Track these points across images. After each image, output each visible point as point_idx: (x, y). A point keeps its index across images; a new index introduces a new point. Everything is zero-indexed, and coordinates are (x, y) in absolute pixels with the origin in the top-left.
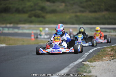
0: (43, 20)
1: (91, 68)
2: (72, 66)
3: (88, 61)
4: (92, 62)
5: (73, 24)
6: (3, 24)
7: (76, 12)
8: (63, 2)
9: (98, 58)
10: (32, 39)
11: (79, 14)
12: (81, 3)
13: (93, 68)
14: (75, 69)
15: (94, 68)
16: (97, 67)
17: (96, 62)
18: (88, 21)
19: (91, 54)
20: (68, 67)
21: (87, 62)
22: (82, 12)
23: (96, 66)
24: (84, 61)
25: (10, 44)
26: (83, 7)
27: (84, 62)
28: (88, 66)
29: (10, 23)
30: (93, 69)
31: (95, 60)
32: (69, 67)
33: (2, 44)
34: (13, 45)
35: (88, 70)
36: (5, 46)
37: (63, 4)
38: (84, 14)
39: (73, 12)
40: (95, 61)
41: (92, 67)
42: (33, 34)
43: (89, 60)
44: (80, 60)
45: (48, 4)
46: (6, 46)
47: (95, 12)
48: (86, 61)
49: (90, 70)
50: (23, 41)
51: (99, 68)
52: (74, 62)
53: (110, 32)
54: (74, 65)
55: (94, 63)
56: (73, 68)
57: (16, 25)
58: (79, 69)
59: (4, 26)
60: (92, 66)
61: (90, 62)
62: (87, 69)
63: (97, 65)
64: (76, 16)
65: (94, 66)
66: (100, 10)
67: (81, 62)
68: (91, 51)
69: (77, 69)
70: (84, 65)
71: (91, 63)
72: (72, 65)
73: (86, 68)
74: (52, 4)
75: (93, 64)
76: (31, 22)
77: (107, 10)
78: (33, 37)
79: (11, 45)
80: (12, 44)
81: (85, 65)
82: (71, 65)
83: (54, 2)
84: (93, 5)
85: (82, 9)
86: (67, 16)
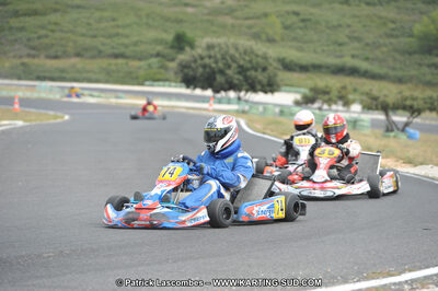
5: (19, 78)
7: (21, 57)
10: (15, 109)
11: (26, 60)
12: (29, 40)
18: (47, 75)
22: (34, 57)
26: (33, 48)
38: (36, 61)
39: (14, 57)
42: (17, 100)
47: (56, 57)
53: (99, 97)
64: (23, 64)
66: (66, 55)
77: (78, 55)
78: (17, 106)
84: (53, 45)
85: (33, 52)
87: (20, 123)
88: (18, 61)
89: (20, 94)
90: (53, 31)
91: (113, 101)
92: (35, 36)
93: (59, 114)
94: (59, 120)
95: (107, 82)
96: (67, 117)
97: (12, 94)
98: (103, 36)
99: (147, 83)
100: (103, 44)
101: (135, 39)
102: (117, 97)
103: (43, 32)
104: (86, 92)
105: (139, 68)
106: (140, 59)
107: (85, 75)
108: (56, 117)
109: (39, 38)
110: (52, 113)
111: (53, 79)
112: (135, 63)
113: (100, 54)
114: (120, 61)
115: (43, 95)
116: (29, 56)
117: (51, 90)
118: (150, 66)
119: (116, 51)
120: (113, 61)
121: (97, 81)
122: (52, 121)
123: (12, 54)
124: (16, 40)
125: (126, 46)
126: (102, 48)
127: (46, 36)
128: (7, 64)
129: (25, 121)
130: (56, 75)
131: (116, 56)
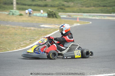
87: (79, 24)
88: (78, 8)
89: (79, 17)
91: (103, 18)
93: (89, 22)
94: (89, 24)
95: (101, 13)
96: (91, 23)
97: (77, 17)
98: (101, 1)
99: (112, 13)
100: (101, 3)
101: (109, 1)
102: (104, 17)
104: (96, 16)
105: (110, 9)
106: (110, 7)
107: (96, 11)
108: (88, 23)
109: (84, 2)
110: (87, 22)
111: (87, 13)
112: (109, 8)
113: (100, 6)
114: (105, 8)
115: (85, 17)
117: (87, 16)
118: (113, 9)
119: (104, 5)
120: (103, 8)
121: (99, 13)
122: (87, 24)
125: (107, 3)
126: (100, 4)
127: (86, 2)
129: (80, 24)
130: (88, 11)
131: (104, 6)
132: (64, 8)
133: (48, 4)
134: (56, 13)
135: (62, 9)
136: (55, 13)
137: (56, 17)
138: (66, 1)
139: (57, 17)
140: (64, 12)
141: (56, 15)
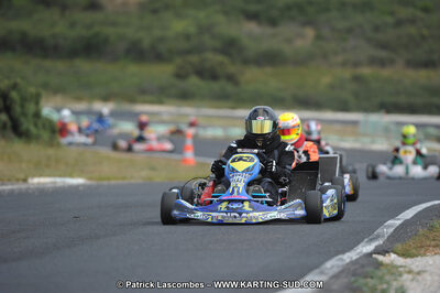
0: (230, 88)
1: (406, 276)
2: (336, 270)
3: (395, 253)
4: (412, 256)
5: (345, 108)
6: (79, 99)
7: (356, 64)
8: (309, 23)
9: (433, 243)
10: (185, 161)
11: (366, 71)
12: (377, 29)
13: (412, 280)
14: (344, 280)
15: (419, 278)
16: (427, 277)
17: (424, 255)
18: (403, 99)
19: (406, 223)
20: (317, 271)
21: (393, 256)
22: (382, 63)
23: (424, 271)
24: (379, 251)
25: (101, 179)
26: (384, 46)
27: (379, 254)
28: (394, 271)
29: (106, 99)
30: (414, 284)
31: (422, 247)
32: (322, 273)
33: (71, 176)
34: (113, 182)
35: (395, 284)
36: (83, 185)
37: (310, 33)
38: (386, 73)
39: (344, 64)
40: (422, 251)
41: (410, 276)
43: (399, 246)
44: (366, 248)
45: (252, 27)
46: (89, 182)
47: (428, 64)
48: (388, 252)
49: (402, 287)
50: (153, 169)
51: (436, 278)
52: (343, 252)
54: (340, 263)
55: (419, 258)
56: (336, 276)
57: (127, 107)
58: (362, 281)
59: (82, 106)
60: (410, 272)
61: (404, 255)
62: (388, 283)
63: (428, 268)
64: (357, 79)
65: (419, 273)
67: (370, 254)
68: (409, 214)
69: (353, 279)
70: (379, 265)
71: (409, 261)
72: (333, 265)
73: (387, 278)
74: (268, 30)
75: (415, 263)
76: (185, 97)
78: (189, 155)
79: (105, 183)
80: (109, 179)
81: (382, 268)
82: (328, 264)
83: (273, 22)
84: (423, 37)
85: (383, 54)
86: (322, 79)
88: (347, 73)
90: (426, 10)
92: (390, 20)
103: (405, 12)
109: (399, 23)
116: (373, 61)
123: (340, 59)
124: (350, 31)
127: (412, 21)
128: (326, 80)
132: (232, 69)
133: (109, 31)
134: (14, 95)
135: (211, 75)
136: (5, 96)
137: (17, 130)
138: (253, 17)
139: (27, 124)
140: (222, 98)
141: (17, 109)
